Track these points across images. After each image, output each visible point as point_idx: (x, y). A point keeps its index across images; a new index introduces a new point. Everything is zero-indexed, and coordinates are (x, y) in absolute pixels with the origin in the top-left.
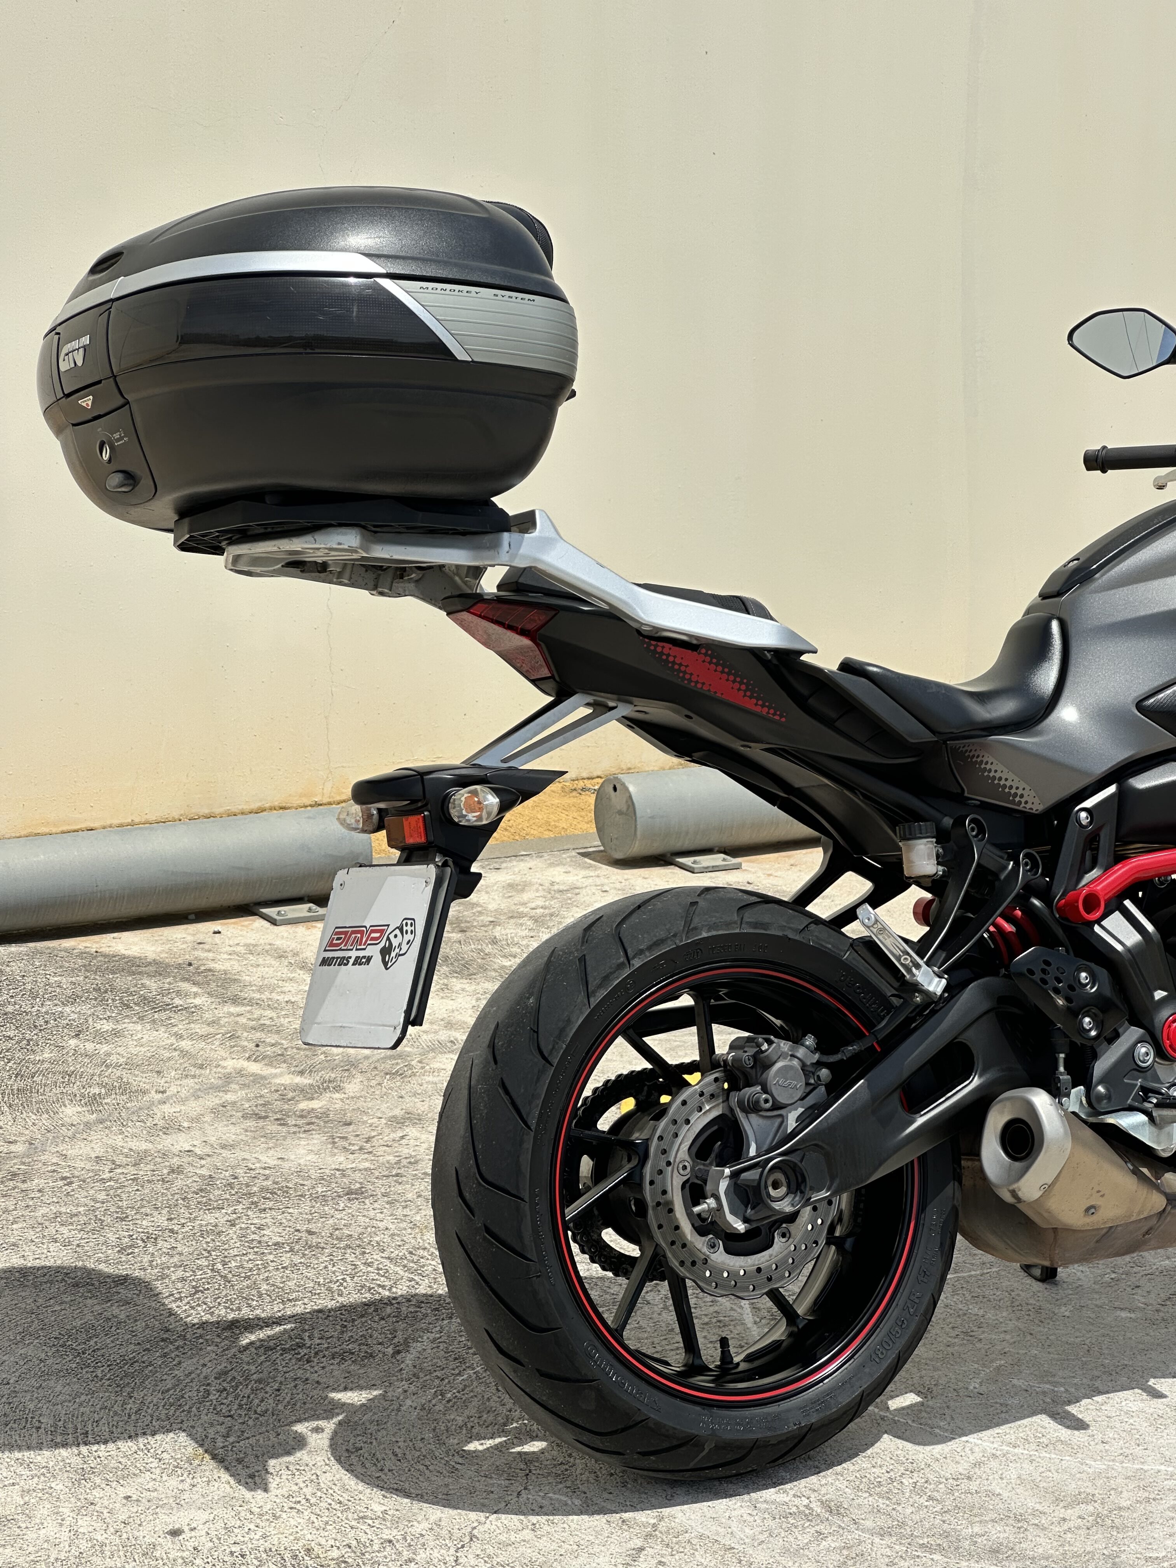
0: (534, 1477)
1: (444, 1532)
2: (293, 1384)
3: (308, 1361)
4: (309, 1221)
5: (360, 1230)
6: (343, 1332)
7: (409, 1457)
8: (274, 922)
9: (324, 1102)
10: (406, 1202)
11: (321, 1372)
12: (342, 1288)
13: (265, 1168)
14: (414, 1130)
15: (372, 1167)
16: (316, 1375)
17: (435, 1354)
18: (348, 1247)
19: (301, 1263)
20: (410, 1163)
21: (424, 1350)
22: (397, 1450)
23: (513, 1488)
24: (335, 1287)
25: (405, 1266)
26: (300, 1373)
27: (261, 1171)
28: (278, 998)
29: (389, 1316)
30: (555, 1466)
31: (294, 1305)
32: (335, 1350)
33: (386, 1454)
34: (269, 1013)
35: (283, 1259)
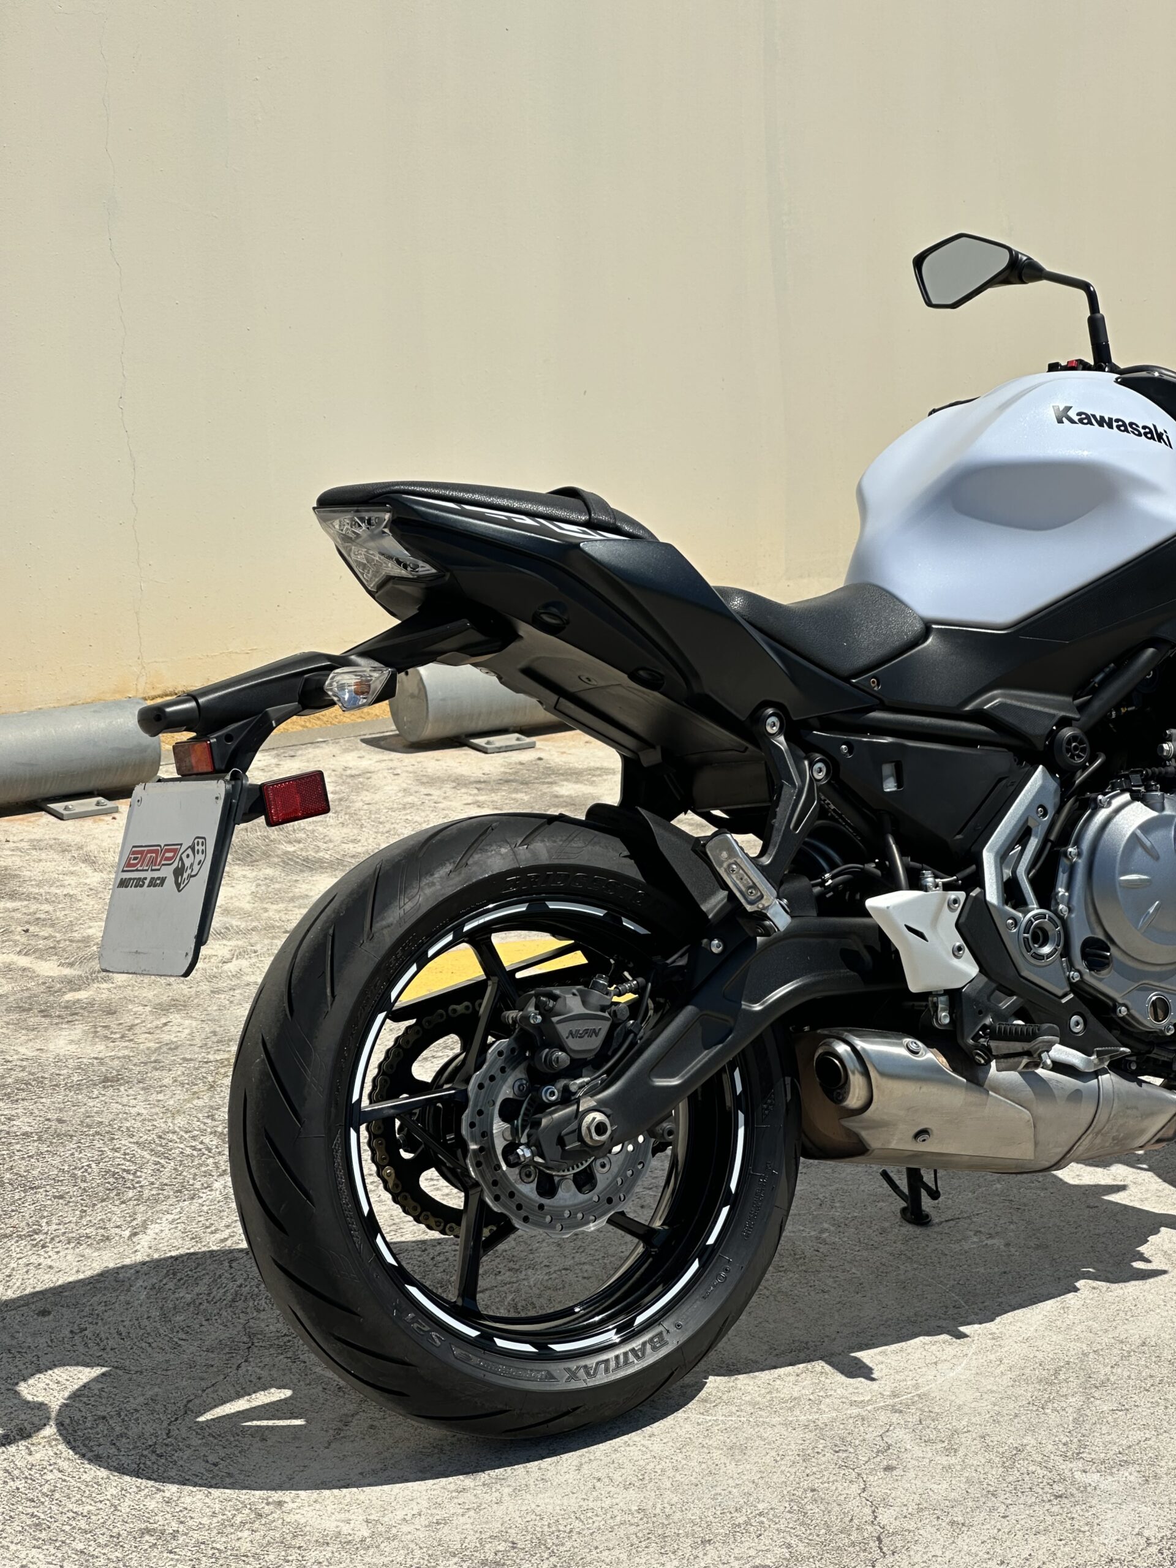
0: (255, 1350)
1: (158, 1407)
2: (25, 1270)
3: (43, 1247)
4: (61, 1110)
5: (111, 1117)
6: (81, 1217)
7: (133, 1335)
8: (60, 817)
9: (91, 993)
10: (161, 1087)
11: (55, 1257)
12: (86, 1174)
13: (22, 1060)
14: (177, 1016)
15: (131, 1054)
16: (49, 1260)
17: (172, 1235)
18: (97, 1133)
19: (47, 1151)
20: (170, 1049)
21: (162, 1231)
22: (121, 1329)
23: (233, 1360)
24: (79, 1173)
25: (152, 1150)
26: (34, 1259)
27: (19, 1063)
28: (57, 891)
29: (130, 1200)
30: (278, 1338)
31: (36, 1193)
32: (70, 1235)
33: (110, 1333)
34: (46, 907)
35: (30, 1148)
